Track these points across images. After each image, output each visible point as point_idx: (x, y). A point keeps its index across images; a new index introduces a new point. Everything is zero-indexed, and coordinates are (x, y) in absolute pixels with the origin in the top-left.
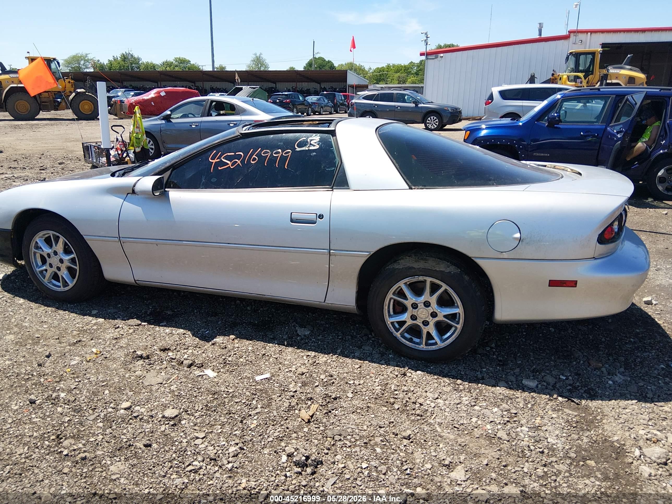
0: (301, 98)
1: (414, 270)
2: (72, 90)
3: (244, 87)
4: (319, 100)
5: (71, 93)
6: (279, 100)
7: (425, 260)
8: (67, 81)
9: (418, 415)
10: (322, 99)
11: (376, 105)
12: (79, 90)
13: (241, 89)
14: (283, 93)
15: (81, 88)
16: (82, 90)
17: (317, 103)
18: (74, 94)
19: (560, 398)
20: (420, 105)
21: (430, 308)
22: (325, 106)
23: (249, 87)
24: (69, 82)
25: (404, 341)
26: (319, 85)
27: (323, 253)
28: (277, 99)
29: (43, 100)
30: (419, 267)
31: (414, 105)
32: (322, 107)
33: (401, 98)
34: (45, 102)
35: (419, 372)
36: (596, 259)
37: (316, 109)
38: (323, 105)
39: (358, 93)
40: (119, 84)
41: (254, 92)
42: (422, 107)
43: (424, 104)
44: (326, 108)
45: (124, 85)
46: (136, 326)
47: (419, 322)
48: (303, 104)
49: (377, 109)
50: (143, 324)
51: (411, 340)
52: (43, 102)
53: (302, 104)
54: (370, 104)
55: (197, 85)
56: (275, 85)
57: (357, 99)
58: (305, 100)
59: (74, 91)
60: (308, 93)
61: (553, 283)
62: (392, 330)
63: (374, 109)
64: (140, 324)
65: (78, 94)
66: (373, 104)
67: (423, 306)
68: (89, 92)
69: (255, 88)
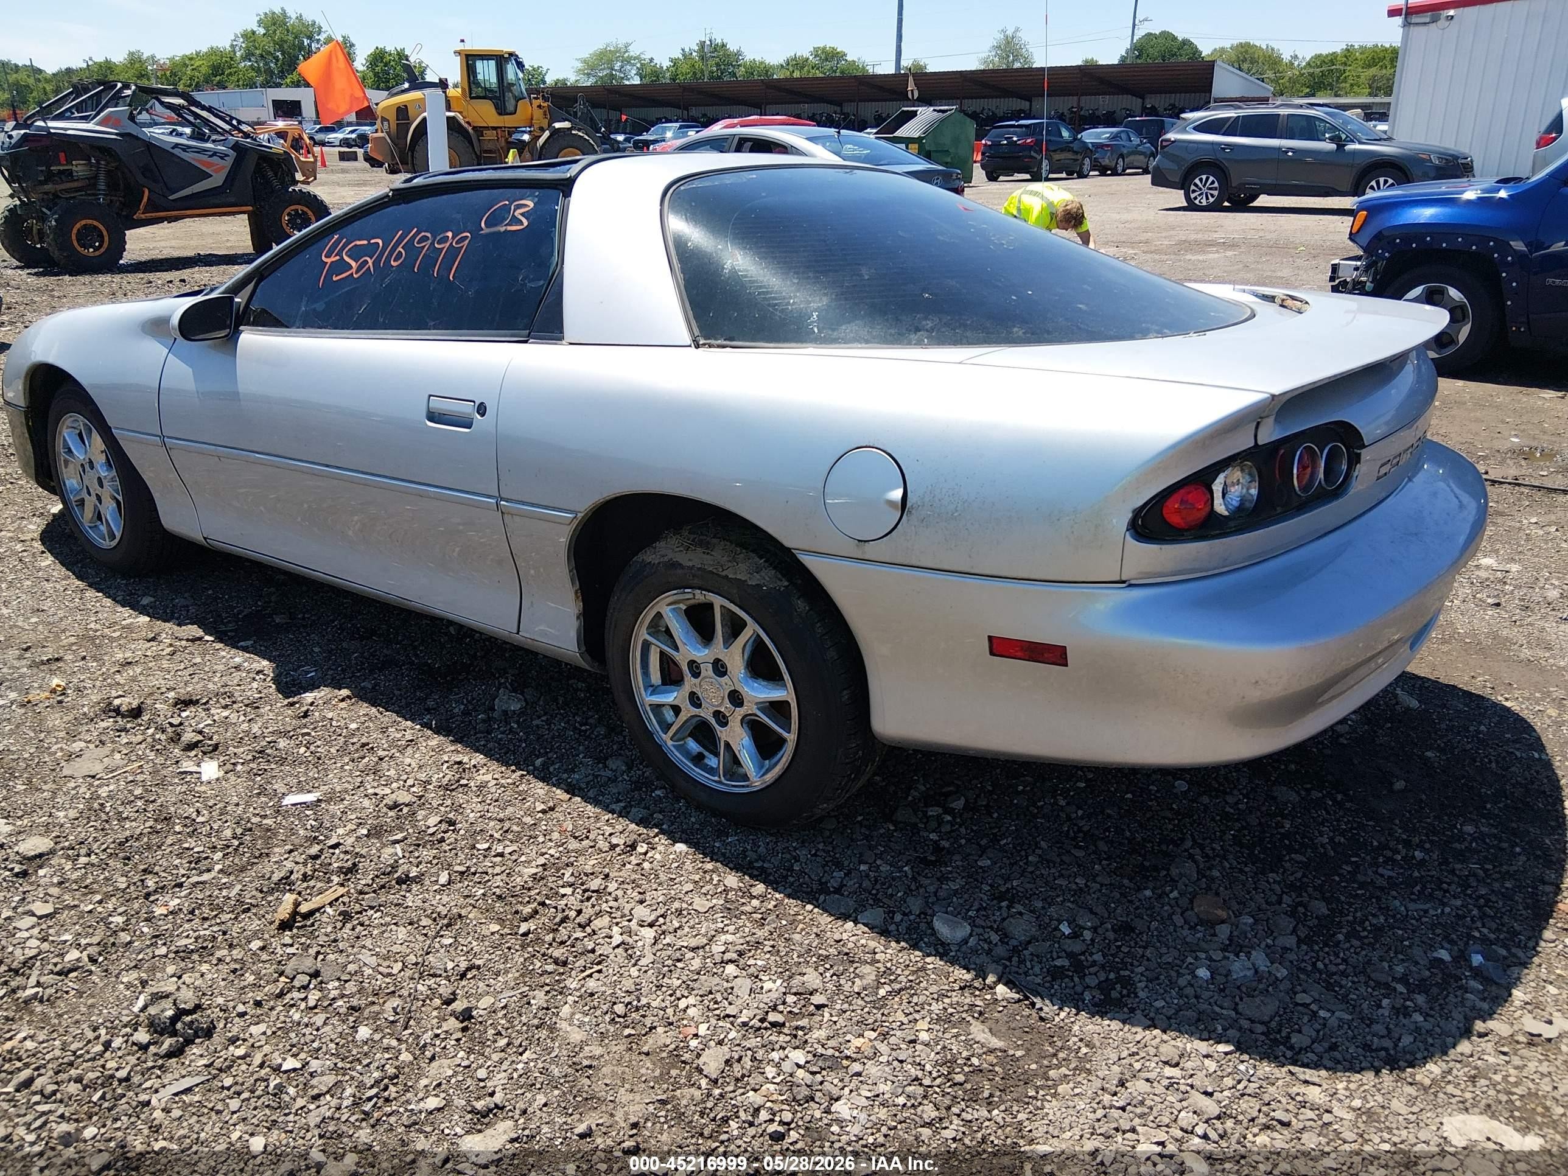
0: (1065, 134)
1: (679, 571)
2: (545, 126)
3: (920, 109)
4: (1115, 137)
5: (542, 130)
6: (1006, 139)
7: (707, 546)
8: (536, 103)
9: (556, 962)
10: (1123, 136)
11: (1228, 145)
12: (557, 125)
13: (914, 114)
14: (1022, 122)
15: (564, 120)
16: (566, 125)
17: (1108, 146)
18: (547, 134)
19: (1001, 990)
20: (1351, 147)
21: (725, 679)
22: (1130, 154)
23: (932, 108)
24: (539, 106)
25: (677, 757)
26: (1140, 100)
27: (486, 507)
28: (1002, 136)
29: (488, 146)
30: (690, 564)
31: (1334, 146)
32: (1122, 156)
33: (1308, 128)
34: (490, 152)
35: (681, 847)
36: (1130, 585)
37: (1106, 162)
38: (1125, 151)
39: (1183, 116)
40: (679, 112)
41: (943, 121)
42: (1355, 153)
43: (1360, 143)
44: (1132, 158)
45: (691, 114)
46: (188, 640)
47: (706, 713)
48: (1071, 150)
49: (1228, 157)
50: (207, 638)
51: (698, 759)
52: (486, 152)
53: (1066, 147)
54: (1212, 143)
55: (845, 110)
56: (1028, 103)
57: (1179, 132)
58: (1075, 139)
59: (550, 125)
60: (1095, 121)
61: (1000, 647)
62: (653, 724)
63: (1220, 156)
64: (200, 639)
65: (556, 132)
66: (1219, 144)
67: (711, 673)
68: (579, 130)
69: (946, 111)
